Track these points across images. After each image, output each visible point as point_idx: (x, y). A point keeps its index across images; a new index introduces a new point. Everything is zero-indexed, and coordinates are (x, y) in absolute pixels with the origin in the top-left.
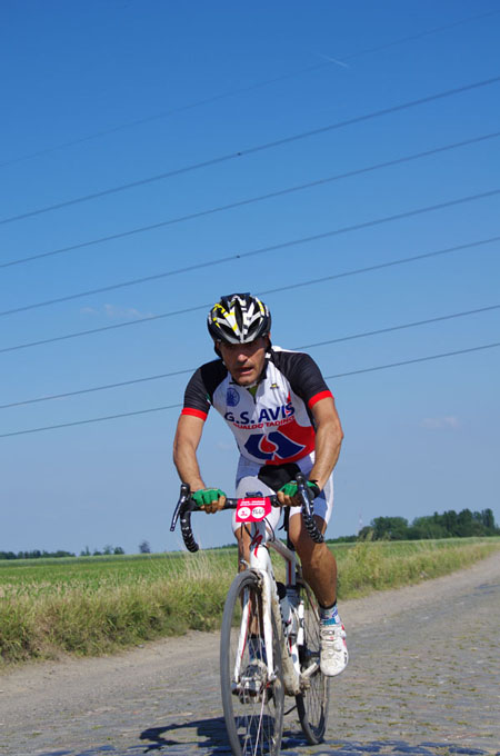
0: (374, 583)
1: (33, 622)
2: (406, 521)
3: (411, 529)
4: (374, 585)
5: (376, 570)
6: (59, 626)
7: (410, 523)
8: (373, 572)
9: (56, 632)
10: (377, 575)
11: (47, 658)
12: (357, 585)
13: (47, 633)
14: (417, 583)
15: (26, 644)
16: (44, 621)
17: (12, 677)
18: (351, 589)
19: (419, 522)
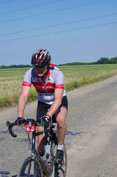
0: (87, 83)
1: (11, 99)
2: (108, 59)
3: (109, 61)
4: (87, 84)
5: (88, 80)
6: (16, 100)
7: (109, 59)
8: (87, 81)
9: (15, 101)
10: (88, 81)
11: (14, 106)
12: (83, 84)
13: (14, 101)
14: (99, 82)
15: (9, 104)
16: (13, 99)
17: (6, 111)
18: (82, 85)
19: (111, 59)
